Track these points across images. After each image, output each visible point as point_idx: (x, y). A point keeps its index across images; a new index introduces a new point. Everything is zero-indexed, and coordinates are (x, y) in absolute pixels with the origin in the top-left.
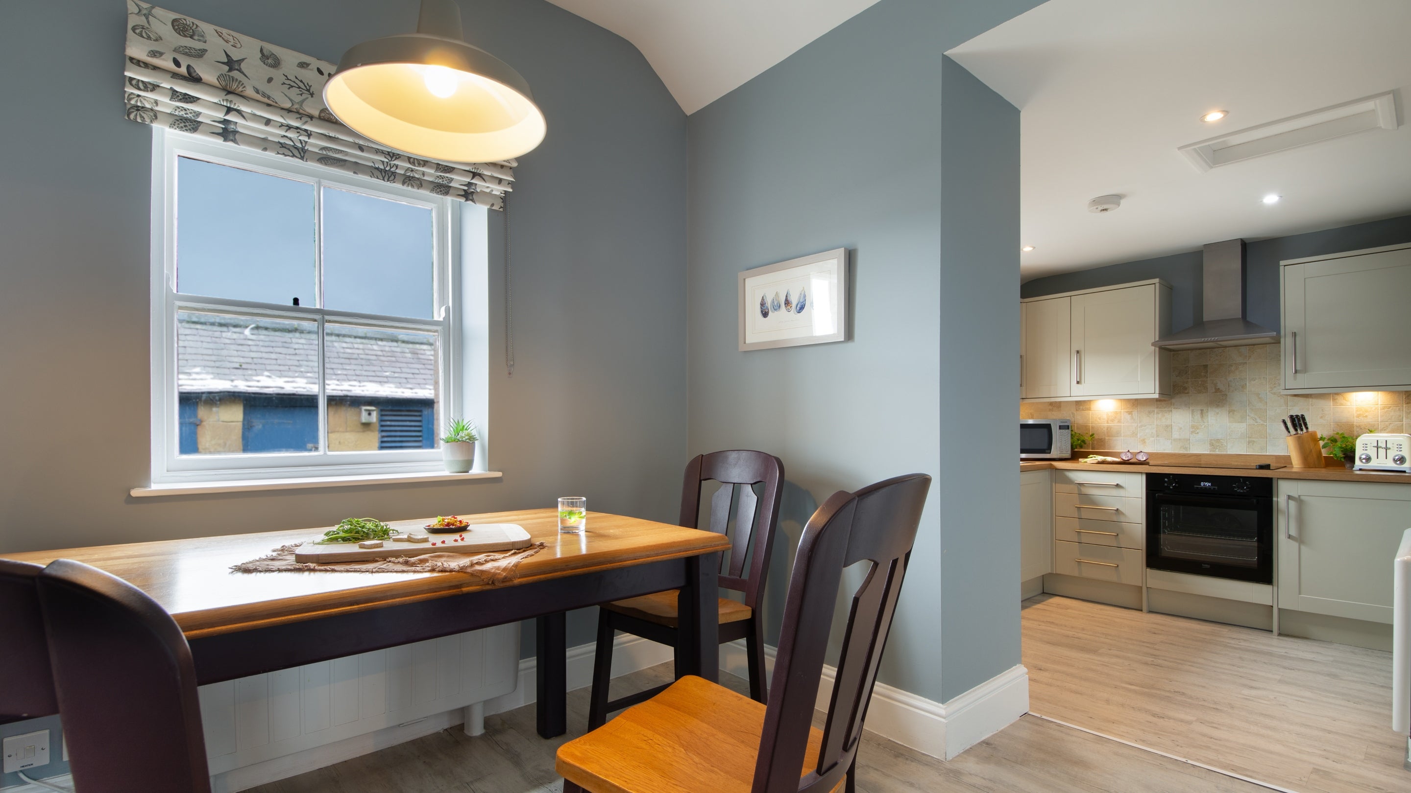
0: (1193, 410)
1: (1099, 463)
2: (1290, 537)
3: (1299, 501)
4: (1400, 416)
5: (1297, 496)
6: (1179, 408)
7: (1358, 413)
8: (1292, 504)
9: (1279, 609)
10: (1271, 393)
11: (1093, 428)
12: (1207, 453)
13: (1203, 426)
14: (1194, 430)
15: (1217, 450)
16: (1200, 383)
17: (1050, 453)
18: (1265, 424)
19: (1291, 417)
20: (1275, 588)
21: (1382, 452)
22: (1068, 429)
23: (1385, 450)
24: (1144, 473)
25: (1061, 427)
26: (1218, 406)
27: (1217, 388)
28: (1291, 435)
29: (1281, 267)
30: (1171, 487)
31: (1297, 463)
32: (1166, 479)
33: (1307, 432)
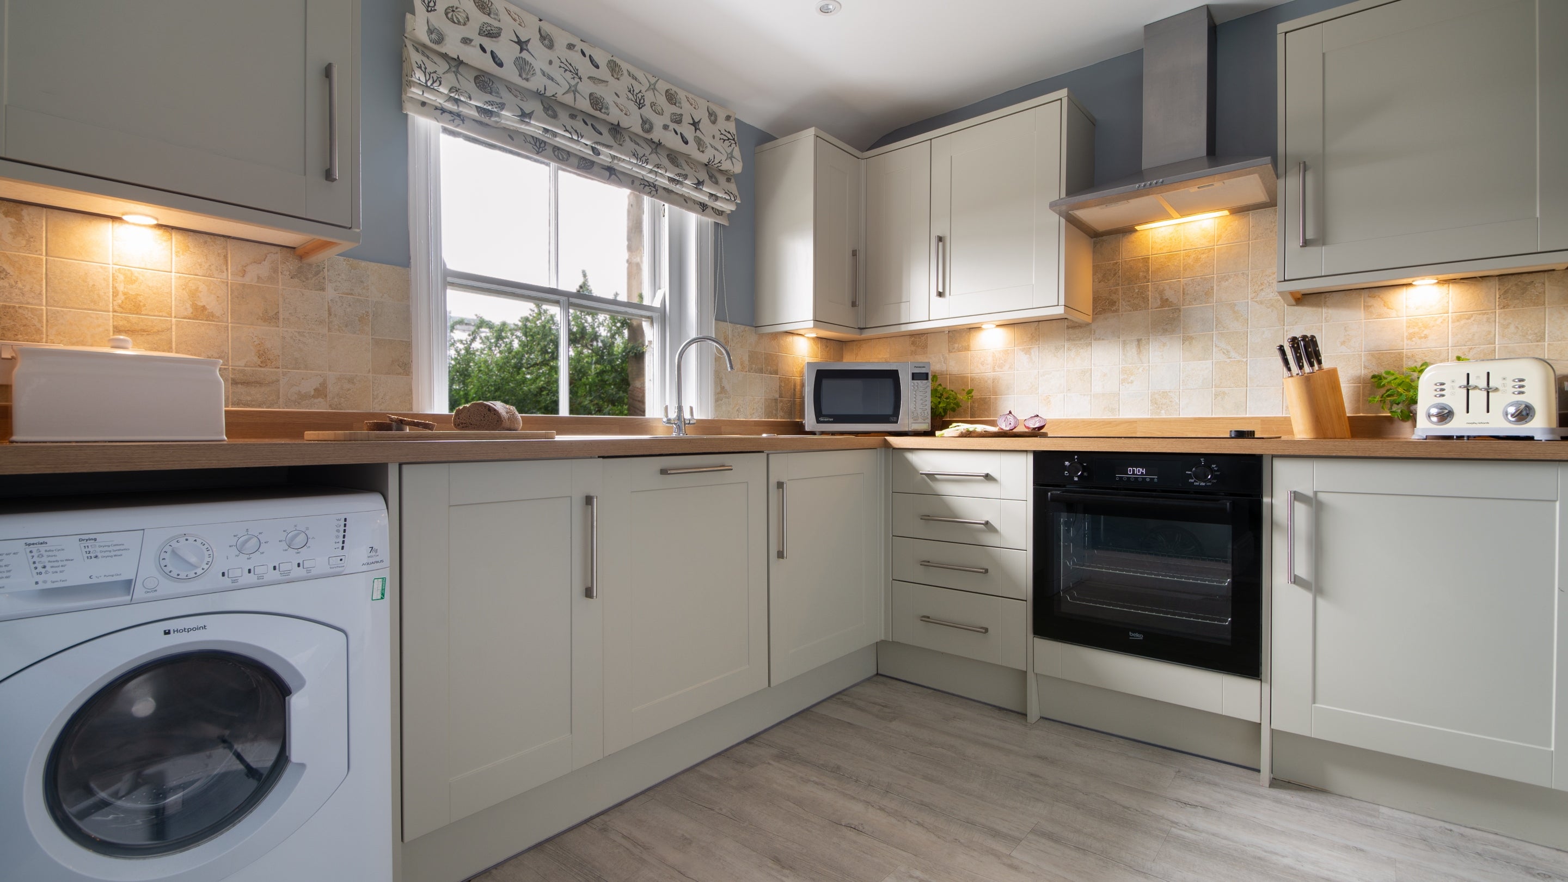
0: (1124, 341)
1: (963, 435)
2: (1296, 580)
3: (1315, 504)
4: (1489, 332)
5: (1310, 494)
6: (1103, 339)
7: (1411, 331)
8: (1300, 508)
9: (1272, 731)
10: (1256, 302)
11: (972, 380)
12: (1147, 417)
13: (1140, 370)
14: (1126, 376)
15: (1163, 412)
16: (1137, 291)
17: (896, 422)
18: (1245, 360)
19: (1294, 340)
20: (1266, 687)
21: (1478, 398)
22: (927, 379)
23: (1485, 393)
24: (1030, 451)
25: (915, 376)
26: (1165, 331)
27: (1165, 298)
28: (1292, 376)
29: (1278, 36)
30: (1076, 479)
31: (1301, 429)
32: (1067, 463)
33: (1320, 368)
